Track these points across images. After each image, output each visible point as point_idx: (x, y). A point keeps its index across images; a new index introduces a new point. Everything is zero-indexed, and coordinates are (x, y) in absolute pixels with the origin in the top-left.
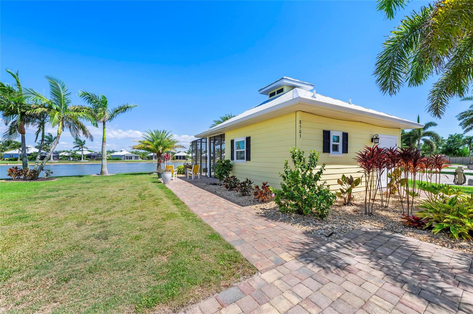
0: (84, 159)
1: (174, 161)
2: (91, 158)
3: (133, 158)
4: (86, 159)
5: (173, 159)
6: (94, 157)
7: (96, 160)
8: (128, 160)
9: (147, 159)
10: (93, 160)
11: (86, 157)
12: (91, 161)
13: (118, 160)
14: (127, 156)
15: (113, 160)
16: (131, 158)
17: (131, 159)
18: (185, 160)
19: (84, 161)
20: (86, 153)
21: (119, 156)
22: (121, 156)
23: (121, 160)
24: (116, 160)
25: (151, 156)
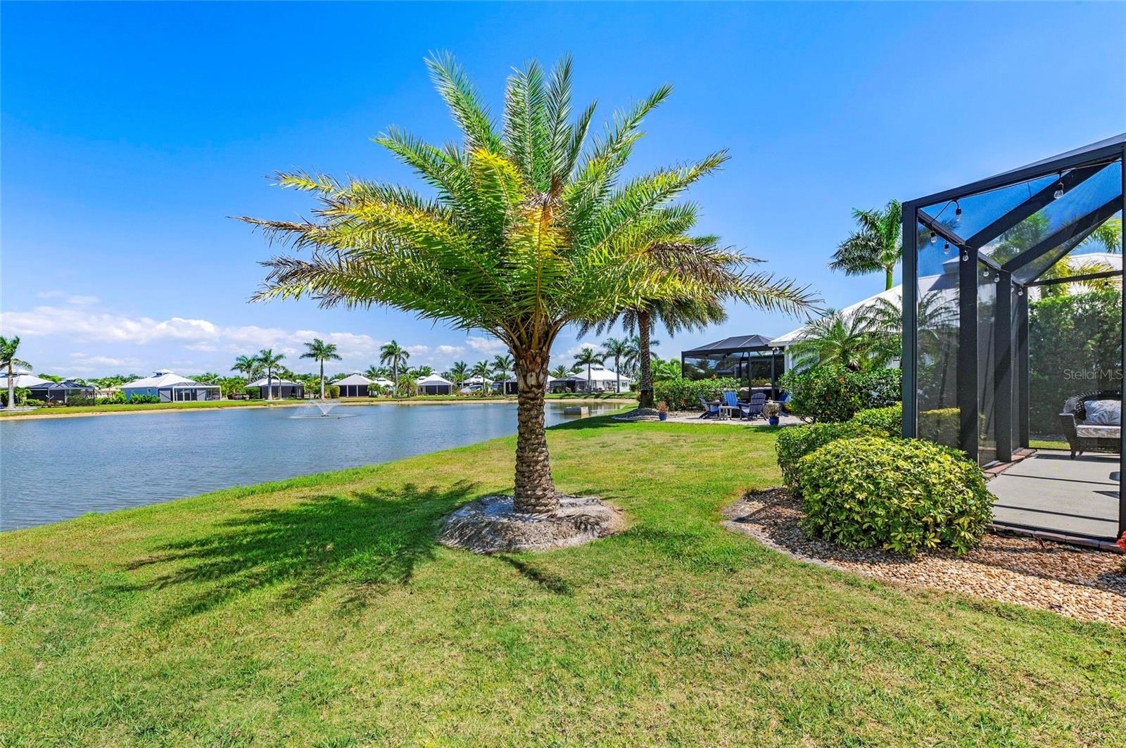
0: (17, 401)
1: (335, 400)
2: (46, 400)
3: (201, 396)
4: (29, 404)
5: (333, 395)
6: (59, 395)
7: (68, 406)
8: (184, 401)
9: (247, 396)
10: (55, 405)
11: (29, 397)
12: (46, 409)
13: (149, 402)
14: (179, 391)
15: (131, 403)
16: (192, 395)
17: (194, 398)
18: (367, 398)
19: (19, 409)
20: (27, 380)
21: (151, 389)
22: (160, 389)
23: (158, 402)
24: (141, 402)
25: (261, 387)
